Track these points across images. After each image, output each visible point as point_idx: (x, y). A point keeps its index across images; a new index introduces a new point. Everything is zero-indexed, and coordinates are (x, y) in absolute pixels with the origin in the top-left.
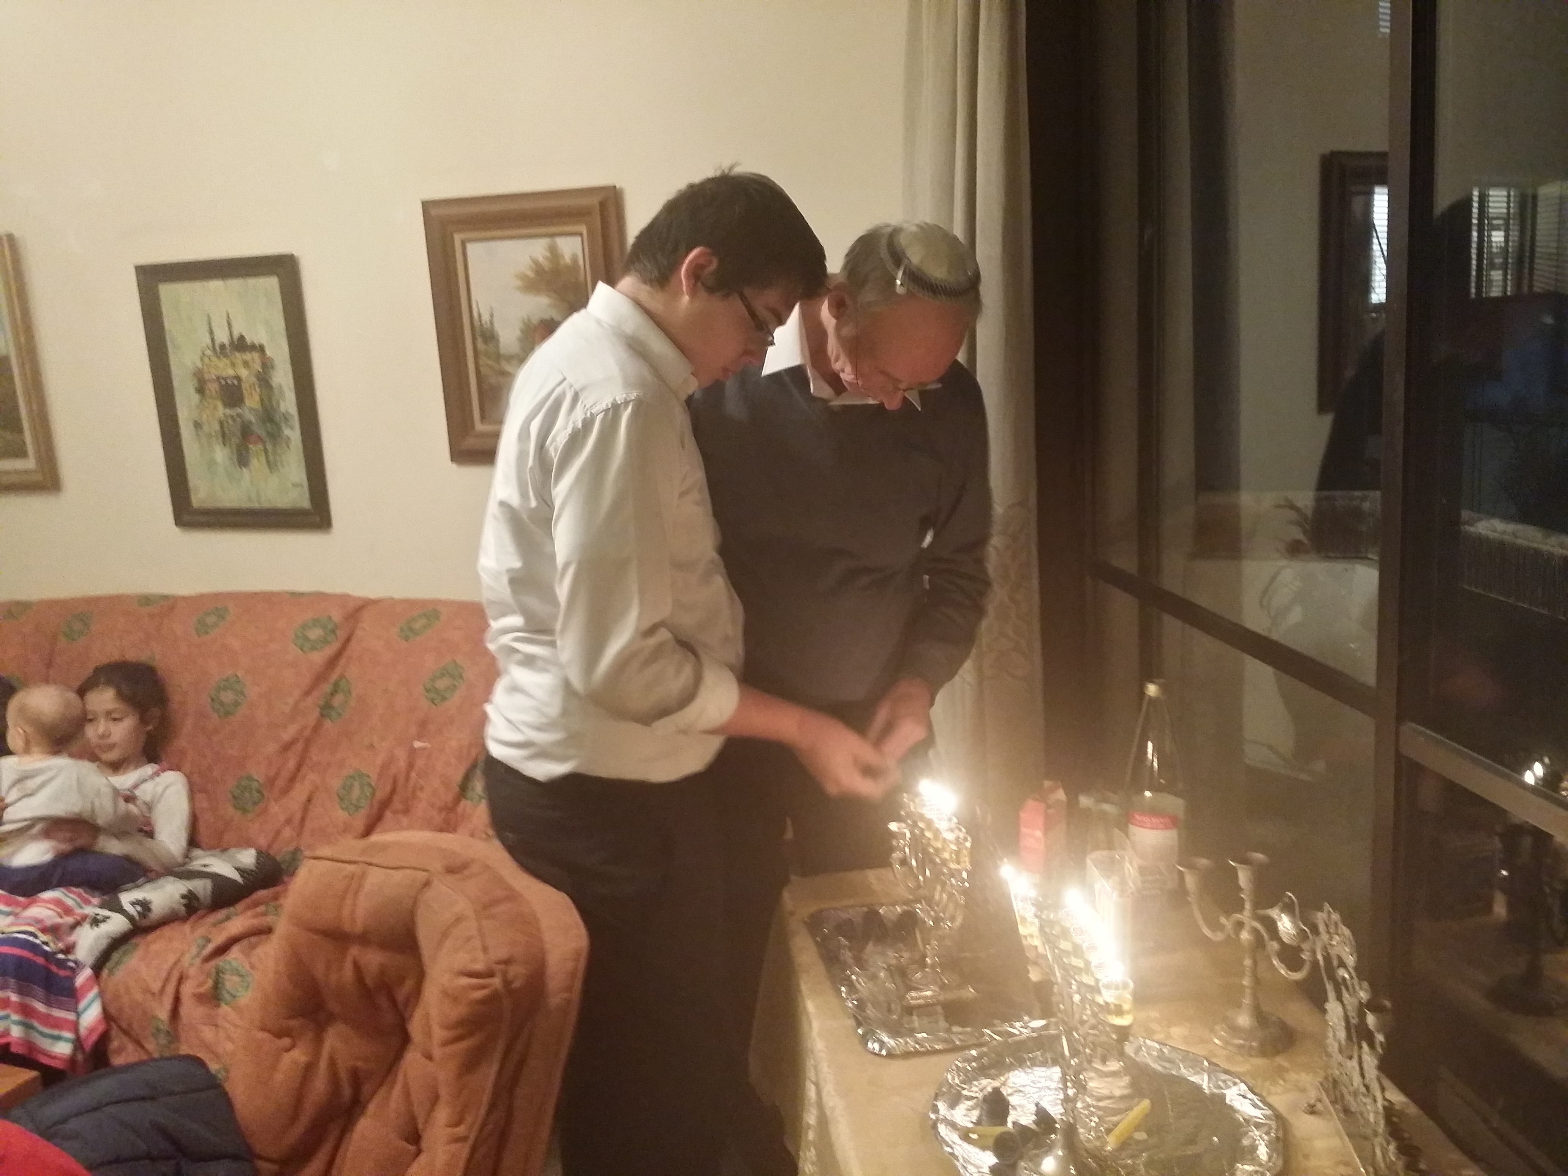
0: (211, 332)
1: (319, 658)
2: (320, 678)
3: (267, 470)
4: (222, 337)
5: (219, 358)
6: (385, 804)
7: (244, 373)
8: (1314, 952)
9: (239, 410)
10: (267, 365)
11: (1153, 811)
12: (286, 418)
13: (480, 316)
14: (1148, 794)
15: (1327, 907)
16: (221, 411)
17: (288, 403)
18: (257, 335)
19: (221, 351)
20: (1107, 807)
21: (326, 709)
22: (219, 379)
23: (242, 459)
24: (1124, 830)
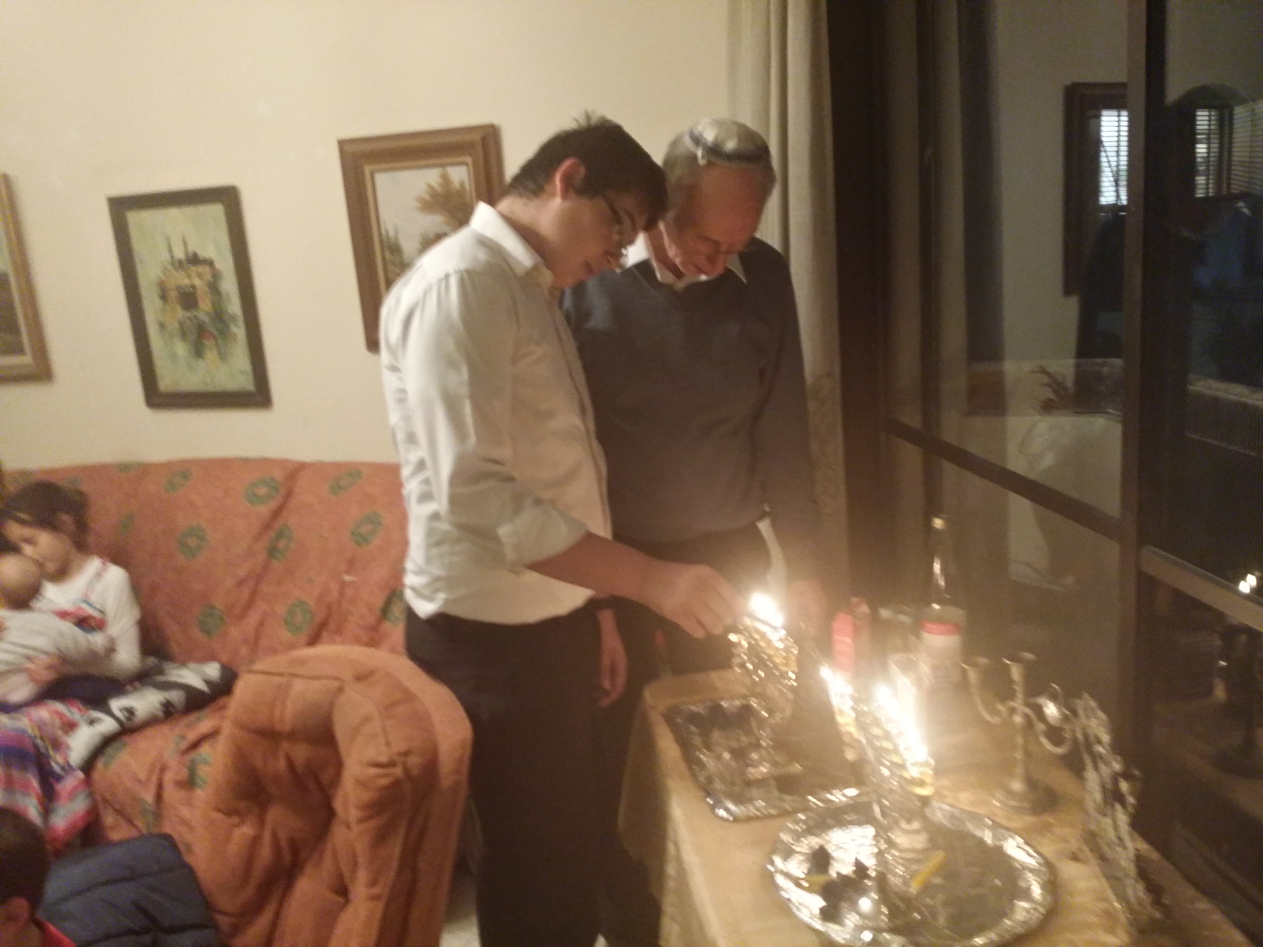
0: (170, 251)
1: (264, 510)
2: (267, 526)
3: (218, 359)
4: (179, 254)
5: (177, 271)
6: (323, 625)
7: (197, 282)
8: (1074, 731)
9: (195, 313)
10: (216, 276)
11: (940, 620)
12: (233, 318)
13: (387, 231)
14: (936, 607)
15: (1086, 695)
16: (180, 313)
17: (234, 306)
18: (207, 251)
19: (179, 265)
20: (904, 618)
21: (272, 552)
22: (178, 288)
23: (198, 352)
24: (918, 636)
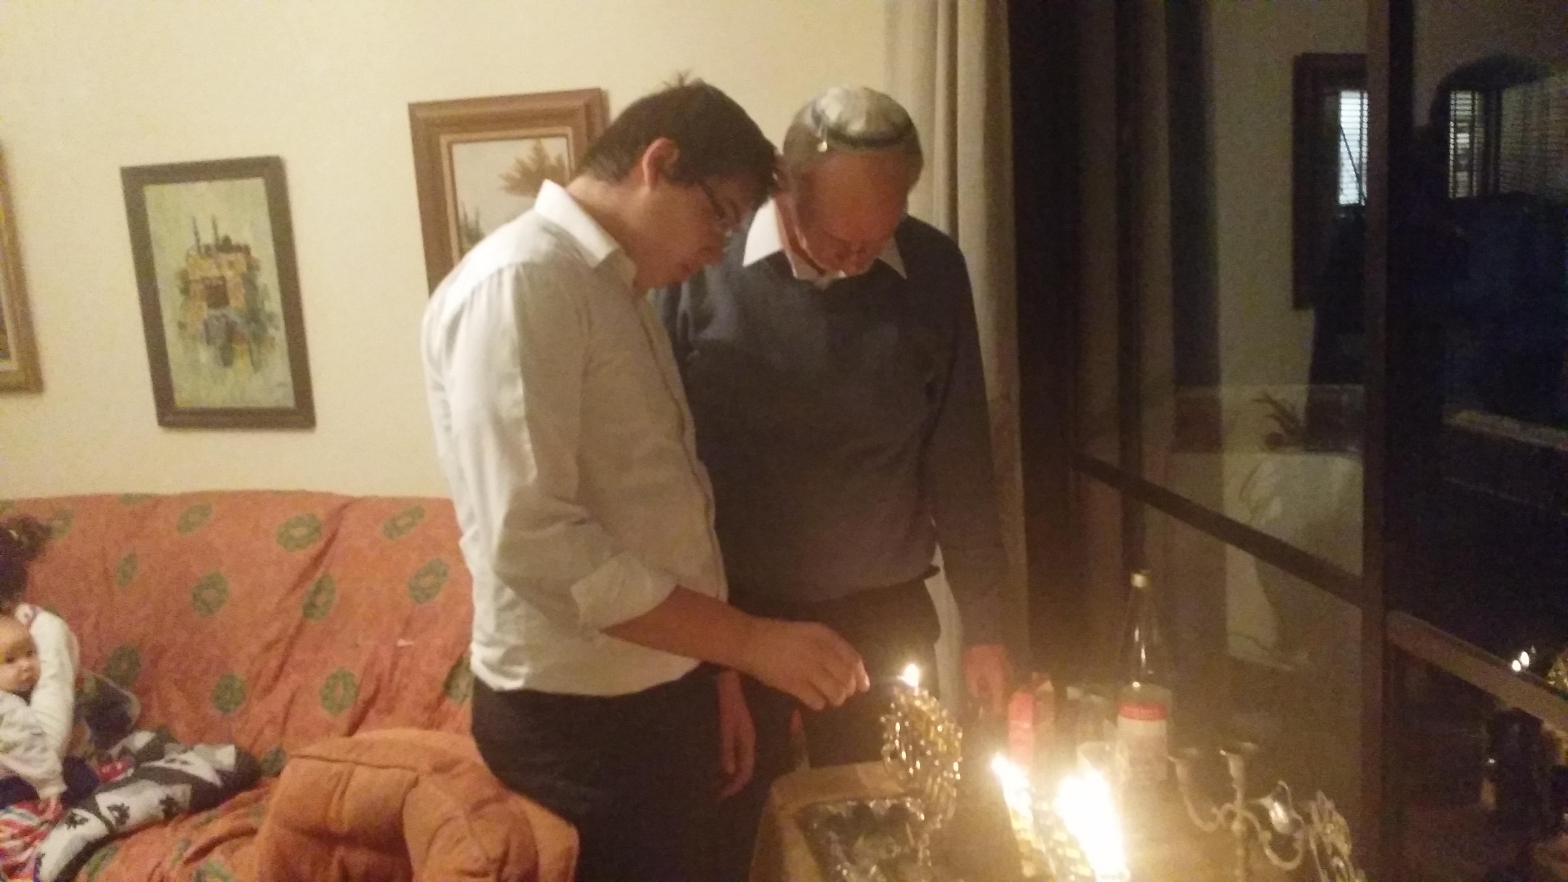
0: (196, 233)
1: (302, 556)
2: (304, 576)
3: (251, 368)
4: (207, 238)
5: (203, 258)
6: (370, 703)
7: (229, 274)
8: (1306, 842)
9: (224, 311)
10: (252, 267)
11: (1143, 702)
12: (271, 317)
13: (466, 217)
14: (1136, 685)
15: (1320, 795)
16: (206, 312)
17: (274, 304)
18: (242, 236)
19: (207, 252)
21: (310, 608)
22: (203, 279)
23: (226, 359)
24: (1114, 720)
